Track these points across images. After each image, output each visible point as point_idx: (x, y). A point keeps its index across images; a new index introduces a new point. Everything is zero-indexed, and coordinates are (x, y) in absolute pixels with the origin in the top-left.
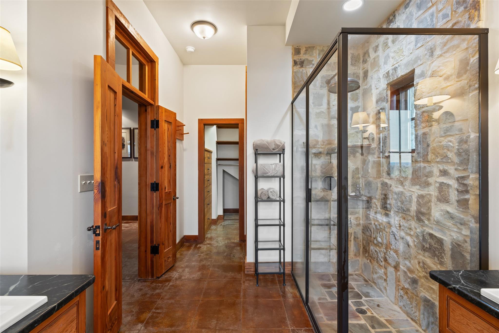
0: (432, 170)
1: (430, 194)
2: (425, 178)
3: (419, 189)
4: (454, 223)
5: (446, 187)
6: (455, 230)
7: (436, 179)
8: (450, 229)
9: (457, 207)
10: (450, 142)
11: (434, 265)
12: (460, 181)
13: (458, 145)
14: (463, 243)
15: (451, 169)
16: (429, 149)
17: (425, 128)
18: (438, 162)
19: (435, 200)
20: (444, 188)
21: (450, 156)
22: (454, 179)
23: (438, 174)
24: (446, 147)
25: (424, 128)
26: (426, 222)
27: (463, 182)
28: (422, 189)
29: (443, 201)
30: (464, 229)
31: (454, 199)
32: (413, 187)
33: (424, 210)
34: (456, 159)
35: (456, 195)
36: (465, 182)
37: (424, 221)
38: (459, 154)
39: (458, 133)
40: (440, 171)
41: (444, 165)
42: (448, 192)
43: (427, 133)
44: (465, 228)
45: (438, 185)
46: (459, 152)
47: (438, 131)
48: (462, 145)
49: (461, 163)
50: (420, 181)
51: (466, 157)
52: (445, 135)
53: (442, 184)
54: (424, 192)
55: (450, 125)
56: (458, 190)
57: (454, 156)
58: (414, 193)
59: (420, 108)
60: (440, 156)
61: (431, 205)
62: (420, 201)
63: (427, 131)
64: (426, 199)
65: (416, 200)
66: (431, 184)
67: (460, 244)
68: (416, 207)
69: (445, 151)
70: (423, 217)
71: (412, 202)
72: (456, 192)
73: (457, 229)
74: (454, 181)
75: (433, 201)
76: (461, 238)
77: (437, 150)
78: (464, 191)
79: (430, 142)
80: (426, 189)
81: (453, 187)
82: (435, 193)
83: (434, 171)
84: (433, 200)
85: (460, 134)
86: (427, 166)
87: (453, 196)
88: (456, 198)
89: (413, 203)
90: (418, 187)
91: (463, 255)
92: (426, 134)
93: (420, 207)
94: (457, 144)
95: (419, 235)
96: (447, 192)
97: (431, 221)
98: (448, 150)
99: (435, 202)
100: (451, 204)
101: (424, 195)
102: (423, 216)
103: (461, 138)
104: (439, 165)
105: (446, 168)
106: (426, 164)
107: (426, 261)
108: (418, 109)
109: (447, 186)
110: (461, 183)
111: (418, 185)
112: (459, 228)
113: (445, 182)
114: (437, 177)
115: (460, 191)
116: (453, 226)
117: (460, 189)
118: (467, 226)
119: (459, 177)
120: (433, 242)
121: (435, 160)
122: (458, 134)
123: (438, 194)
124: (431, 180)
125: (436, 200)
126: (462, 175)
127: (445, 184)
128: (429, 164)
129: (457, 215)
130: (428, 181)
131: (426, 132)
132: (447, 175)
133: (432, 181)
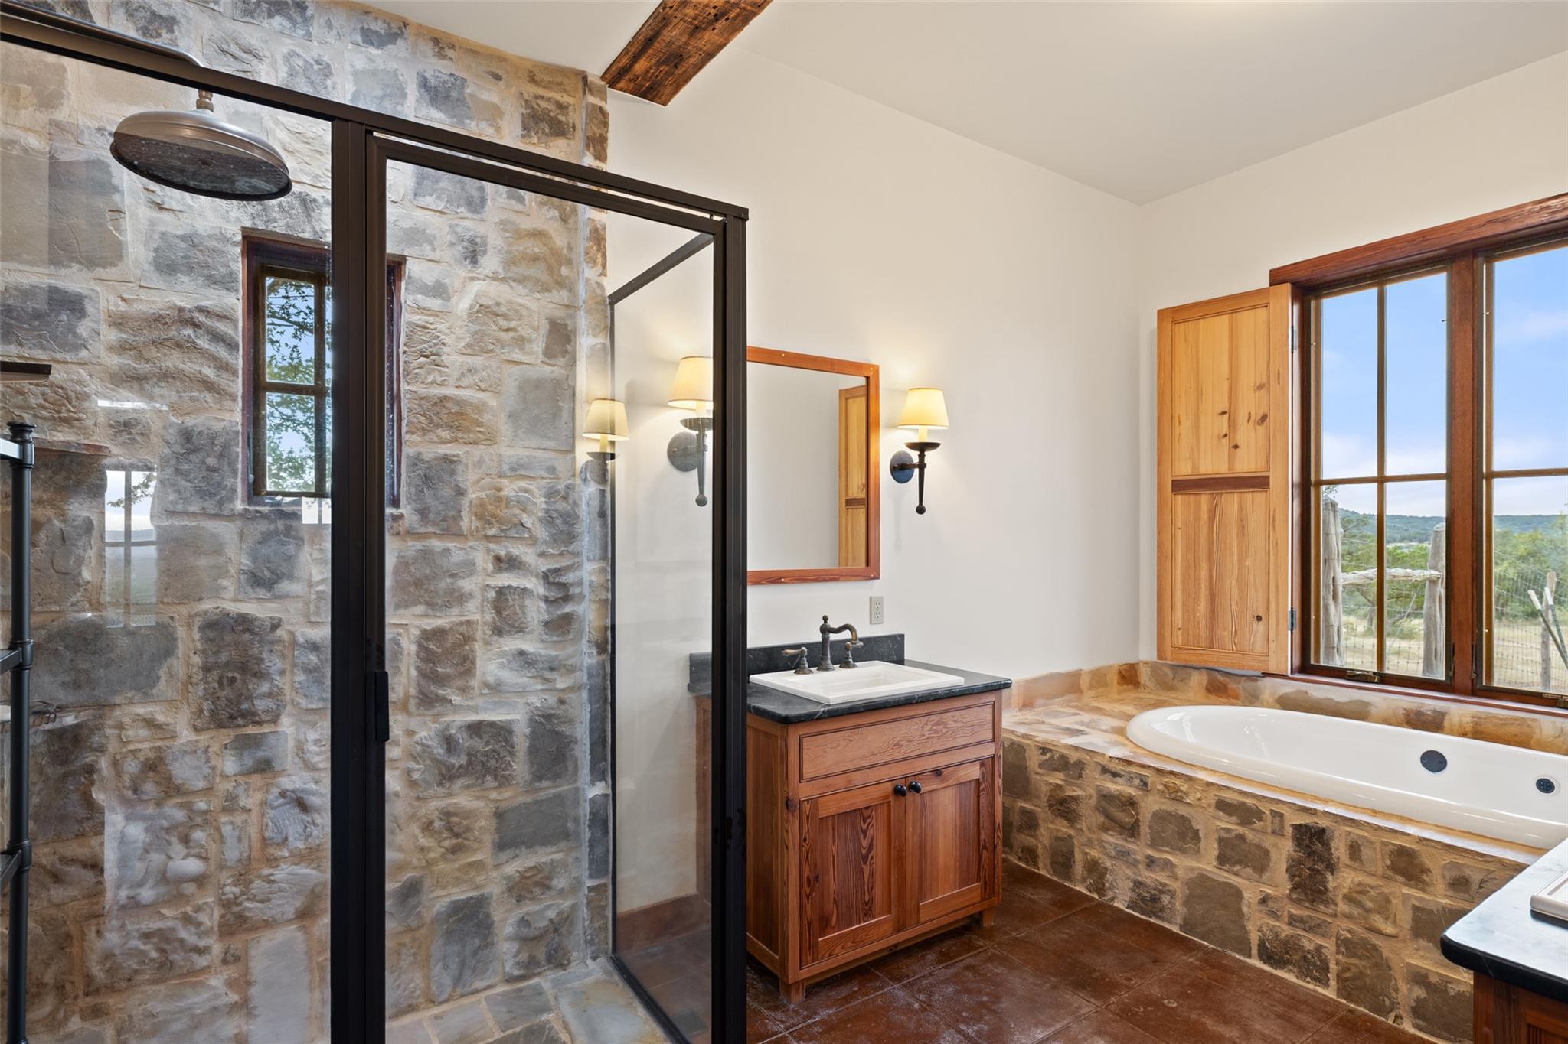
0: (470, 557)
1: (468, 622)
2: (449, 580)
3: (427, 616)
4: (535, 674)
5: (517, 597)
6: (540, 687)
7: (484, 580)
8: (528, 689)
9: (545, 637)
10: (526, 491)
11: (478, 802)
12: (551, 580)
13: (546, 502)
14: (558, 708)
15: (527, 554)
16: (465, 502)
17: (449, 445)
18: (487, 538)
19: (484, 633)
20: (512, 600)
21: (529, 525)
22: (537, 576)
23: (490, 567)
24: (518, 502)
25: (445, 442)
26: (457, 699)
27: (557, 580)
28: (438, 614)
29: (509, 632)
30: (559, 679)
31: (536, 621)
32: (402, 611)
33: (448, 670)
34: (542, 533)
35: (542, 610)
36: (563, 580)
37: (450, 698)
38: (549, 520)
39: (546, 475)
40: (498, 559)
41: (509, 545)
42: (522, 607)
43: (455, 459)
44: (561, 676)
45: (492, 594)
46: (550, 516)
47: (492, 461)
48: (555, 502)
49: (554, 539)
50: (426, 590)
51: (564, 528)
52: (513, 474)
53: (501, 592)
54: (447, 621)
55: (527, 453)
56: (546, 600)
57: (538, 524)
58: (407, 630)
59: (431, 383)
60: (498, 522)
61: (472, 650)
62: (431, 647)
63: (455, 453)
64: (451, 640)
65: (414, 648)
66: (470, 594)
67: (553, 712)
68: (417, 668)
69: (517, 511)
70: (444, 690)
71: (401, 657)
72: (542, 605)
73: (543, 684)
74: (534, 580)
75: (478, 638)
76: (552, 700)
77: (490, 507)
78: (560, 598)
79: (468, 483)
80: (455, 611)
81: (535, 592)
82: (483, 617)
83: (476, 560)
84: (479, 634)
85: (550, 478)
86: (453, 548)
87: (536, 612)
88: (541, 618)
89: (406, 659)
90: (420, 609)
91: (557, 733)
92: (452, 462)
93: (431, 665)
94: (544, 500)
95: (428, 746)
96: (518, 608)
97: (471, 691)
98: (524, 511)
99: (487, 637)
100: (531, 632)
101: (447, 626)
102: (444, 686)
103: (553, 487)
104: (492, 546)
105: (515, 552)
106: (450, 542)
107: (455, 804)
108: (423, 383)
109: (519, 595)
110: (554, 583)
111: (421, 603)
112: (547, 680)
113: (514, 584)
114: (488, 575)
115: (553, 599)
116: (532, 681)
117: (553, 594)
118: (563, 670)
119: (549, 570)
120: (478, 744)
121: (483, 533)
122: (545, 478)
123: (493, 618)
124: (467, 584)
125: (490, 632)
126: (557, 566)
127: (515, 589)
128: (458, 542)
129: (543, 652)
130: (460, 588)
131: (454, 456)
132: (519, 568)
133: (473, 586)
